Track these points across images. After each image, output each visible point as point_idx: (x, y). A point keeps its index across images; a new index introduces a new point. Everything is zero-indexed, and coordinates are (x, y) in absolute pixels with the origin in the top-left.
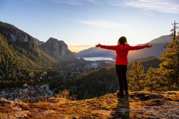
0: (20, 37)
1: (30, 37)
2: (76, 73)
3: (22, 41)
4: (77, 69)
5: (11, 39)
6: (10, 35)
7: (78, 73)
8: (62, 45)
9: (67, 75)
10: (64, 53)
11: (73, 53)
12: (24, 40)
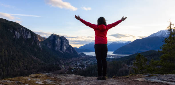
0: (24, 34)
1: (33, 34)
2: (77, 68)
3: (25, 38)
4: (78, 64)
6: (15, 32)
7: (79, 68)
11: (74, 48)
12: (27, 36)
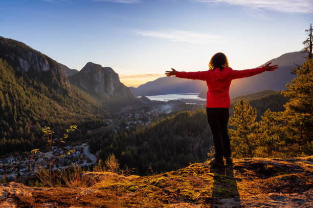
0: (35, 62)
1: (52, 63)
2: (135, 122)
3: (39, 70)
4: (137, 116)
5: (20, 67)
6: (18, 59)
7: (138, 123)
8: (109, 74)
9: (120, 128)
10: (113, 88)
11: (128, 88)
12: (43, 68)
